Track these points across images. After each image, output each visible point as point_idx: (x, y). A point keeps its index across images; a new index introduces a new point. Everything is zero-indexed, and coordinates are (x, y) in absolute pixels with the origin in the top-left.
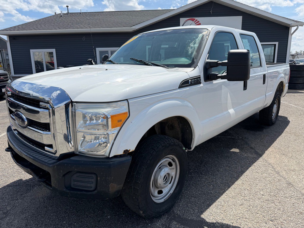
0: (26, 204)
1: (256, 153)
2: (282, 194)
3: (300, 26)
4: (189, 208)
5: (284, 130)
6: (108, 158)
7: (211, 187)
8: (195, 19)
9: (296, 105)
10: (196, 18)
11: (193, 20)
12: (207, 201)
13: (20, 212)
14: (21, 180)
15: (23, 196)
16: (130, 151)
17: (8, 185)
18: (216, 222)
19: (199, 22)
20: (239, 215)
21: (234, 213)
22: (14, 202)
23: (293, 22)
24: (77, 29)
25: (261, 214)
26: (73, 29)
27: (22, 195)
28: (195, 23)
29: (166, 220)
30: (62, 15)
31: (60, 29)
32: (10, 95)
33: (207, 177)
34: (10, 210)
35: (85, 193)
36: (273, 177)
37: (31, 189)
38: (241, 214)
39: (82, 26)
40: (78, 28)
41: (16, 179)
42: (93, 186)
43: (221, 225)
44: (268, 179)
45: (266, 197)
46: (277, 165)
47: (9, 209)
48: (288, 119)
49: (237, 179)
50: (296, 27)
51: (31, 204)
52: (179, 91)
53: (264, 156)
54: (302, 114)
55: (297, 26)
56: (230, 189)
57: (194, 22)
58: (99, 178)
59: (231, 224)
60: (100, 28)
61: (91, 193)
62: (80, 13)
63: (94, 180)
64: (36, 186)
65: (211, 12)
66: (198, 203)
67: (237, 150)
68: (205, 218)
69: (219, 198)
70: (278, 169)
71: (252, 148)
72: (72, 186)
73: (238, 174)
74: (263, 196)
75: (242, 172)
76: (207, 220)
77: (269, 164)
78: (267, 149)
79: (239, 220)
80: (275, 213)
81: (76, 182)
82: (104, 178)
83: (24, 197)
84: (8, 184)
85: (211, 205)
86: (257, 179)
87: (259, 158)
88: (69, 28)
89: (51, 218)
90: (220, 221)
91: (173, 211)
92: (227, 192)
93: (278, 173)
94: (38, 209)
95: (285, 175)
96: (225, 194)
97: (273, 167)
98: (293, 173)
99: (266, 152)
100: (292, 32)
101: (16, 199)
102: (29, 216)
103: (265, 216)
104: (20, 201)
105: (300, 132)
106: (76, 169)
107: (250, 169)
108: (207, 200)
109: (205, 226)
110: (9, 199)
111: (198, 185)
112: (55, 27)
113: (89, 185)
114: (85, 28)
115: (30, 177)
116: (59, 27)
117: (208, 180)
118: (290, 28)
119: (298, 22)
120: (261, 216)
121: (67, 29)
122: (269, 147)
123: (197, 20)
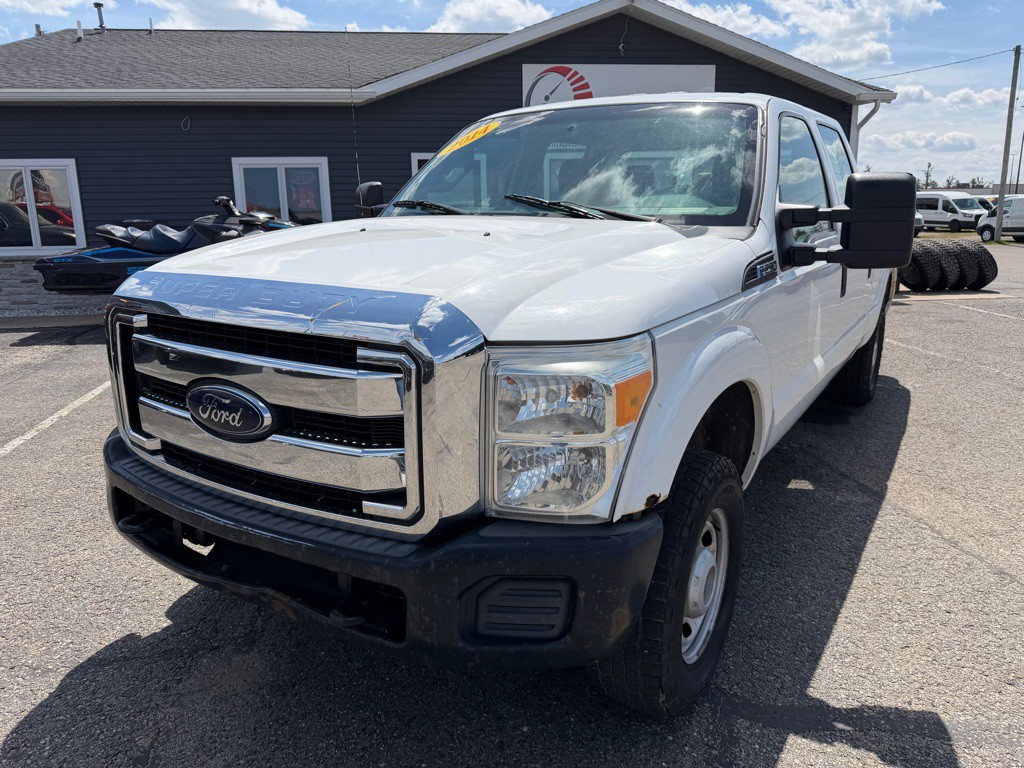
0: (203, 720)
1: (864, 489)
2: (997, 605)
3: (883, 101)
4: (760, 672)
5: (906, 417)
6: (608, 524)
7: (791, 601)
8: (571, 70)
9: (900, 340)
10: (574, 67)
11: (564, 72)
12: (803, 646)
13: (196, 750)
14: (132, 637)
15: (174, 692)
16: (661, 500)
17: (90, 659)
18: (860, 705)
19: (582, 78)
20: (913, 677)
21: (896, 672)
22: (151, 717)
23: (863, 91)
24: (176, 88)
25: (973, 668)
26: (146, 87)
27: (166, 689)
28: (572, 81)
29: (712, 716)
30: (81, 34)
31: (94, 86)
32: (145, 324)
33: (762, 573)
34: (151, 746)
35: (531, 647)
36: (948, 557)
37: (190, 667)
38: (919, 675)
39: (176, 79)
40: (164, 87)
41: (112, 636)
42: (558, 621)
43: (879, 713)
44: (938, 564)
45: (963, 618)
46: (940, 521)
47: (147, 745)
48: (901, 382)
49: (852, 570)
50: (872, 105)
51: (223, 718)
52: (742, 299)
53: (890, 495)
54: (931, 367)
55: (875, 101)
56: (847, 603)
57: (569, 80)
58: (582, 594)
59: (906, 706)
60: (248, 88)
61: (549, 646)
62: (150, 32)
63: (561, 602)
64: (200, 653)
65: (620, 47)
66: (778, 655)
67: (805, 485)
68: (824, 698)
69: (831, 632)
70: (948, 533)
71: (844, 476)
72: (482, 629)
73: (847, 558)
74: (952, 616)
75: (858, 550)
76: (833, 703)
77: (919, 520)
78: (888, 477)
79: (921, 691)
80: (1008, 660)
81: (496, 615)
82: (599, 592)
83: (181, 695)
84: (90, 655)
85: (820, 655)
86: (909, 568)
87: (881, 504)
88: (129, 85)
89: (326, 755)
90: (871, 702)
91: (718, 688)
92: (844, 612)
93: (956, 545)
94: (259, 731)
95: (976, 550)
96: (841, 619)
97: (932, 528)
98: (995, 541)
99: (890, 484)
100: (859, 121)
101: (153, 705)
102: (238, 758)
103: (986, 673)
104: (171, 710)
105: (953, 420)
106: (508, 569)
107: (872, 537)
108: (801, 644)
109: (835, 720)
110: (126, 708)
111: (750, 599)
112: (71, 77)
113: (544, 620)
114: (192, 87)
115: (165, 625)
116: (86, 81)
117: (771, 583)
118: (854, 107)
119: (878, 89)
120: (975, 672)
121: (123, 87)
122: (891, 470)
123: (576, 73)
